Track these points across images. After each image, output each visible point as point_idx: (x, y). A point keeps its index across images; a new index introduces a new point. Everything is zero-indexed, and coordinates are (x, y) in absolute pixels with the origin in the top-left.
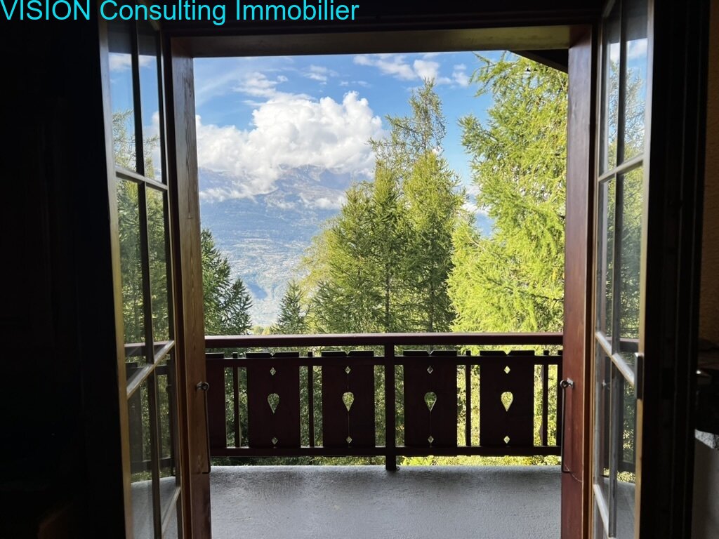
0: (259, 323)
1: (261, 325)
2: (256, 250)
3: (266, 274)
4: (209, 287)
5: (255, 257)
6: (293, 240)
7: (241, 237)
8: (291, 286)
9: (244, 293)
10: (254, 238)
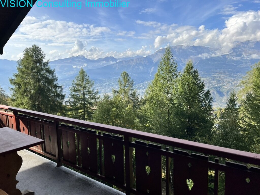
0: (220, 106)
1: (221, 107)
2: (221, 77)
3: (225, 87)
4: (195, 93)
5: (220, 80)
6: (238, 73)
7: (215, 72)
8: (232, 94)
9: (210, 96)
10: (220, 72)
